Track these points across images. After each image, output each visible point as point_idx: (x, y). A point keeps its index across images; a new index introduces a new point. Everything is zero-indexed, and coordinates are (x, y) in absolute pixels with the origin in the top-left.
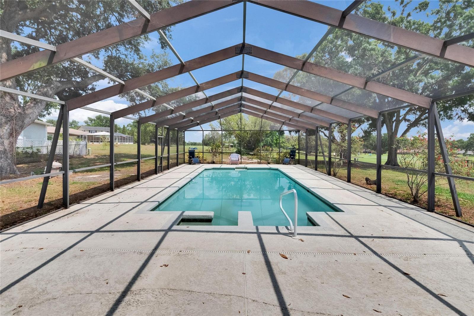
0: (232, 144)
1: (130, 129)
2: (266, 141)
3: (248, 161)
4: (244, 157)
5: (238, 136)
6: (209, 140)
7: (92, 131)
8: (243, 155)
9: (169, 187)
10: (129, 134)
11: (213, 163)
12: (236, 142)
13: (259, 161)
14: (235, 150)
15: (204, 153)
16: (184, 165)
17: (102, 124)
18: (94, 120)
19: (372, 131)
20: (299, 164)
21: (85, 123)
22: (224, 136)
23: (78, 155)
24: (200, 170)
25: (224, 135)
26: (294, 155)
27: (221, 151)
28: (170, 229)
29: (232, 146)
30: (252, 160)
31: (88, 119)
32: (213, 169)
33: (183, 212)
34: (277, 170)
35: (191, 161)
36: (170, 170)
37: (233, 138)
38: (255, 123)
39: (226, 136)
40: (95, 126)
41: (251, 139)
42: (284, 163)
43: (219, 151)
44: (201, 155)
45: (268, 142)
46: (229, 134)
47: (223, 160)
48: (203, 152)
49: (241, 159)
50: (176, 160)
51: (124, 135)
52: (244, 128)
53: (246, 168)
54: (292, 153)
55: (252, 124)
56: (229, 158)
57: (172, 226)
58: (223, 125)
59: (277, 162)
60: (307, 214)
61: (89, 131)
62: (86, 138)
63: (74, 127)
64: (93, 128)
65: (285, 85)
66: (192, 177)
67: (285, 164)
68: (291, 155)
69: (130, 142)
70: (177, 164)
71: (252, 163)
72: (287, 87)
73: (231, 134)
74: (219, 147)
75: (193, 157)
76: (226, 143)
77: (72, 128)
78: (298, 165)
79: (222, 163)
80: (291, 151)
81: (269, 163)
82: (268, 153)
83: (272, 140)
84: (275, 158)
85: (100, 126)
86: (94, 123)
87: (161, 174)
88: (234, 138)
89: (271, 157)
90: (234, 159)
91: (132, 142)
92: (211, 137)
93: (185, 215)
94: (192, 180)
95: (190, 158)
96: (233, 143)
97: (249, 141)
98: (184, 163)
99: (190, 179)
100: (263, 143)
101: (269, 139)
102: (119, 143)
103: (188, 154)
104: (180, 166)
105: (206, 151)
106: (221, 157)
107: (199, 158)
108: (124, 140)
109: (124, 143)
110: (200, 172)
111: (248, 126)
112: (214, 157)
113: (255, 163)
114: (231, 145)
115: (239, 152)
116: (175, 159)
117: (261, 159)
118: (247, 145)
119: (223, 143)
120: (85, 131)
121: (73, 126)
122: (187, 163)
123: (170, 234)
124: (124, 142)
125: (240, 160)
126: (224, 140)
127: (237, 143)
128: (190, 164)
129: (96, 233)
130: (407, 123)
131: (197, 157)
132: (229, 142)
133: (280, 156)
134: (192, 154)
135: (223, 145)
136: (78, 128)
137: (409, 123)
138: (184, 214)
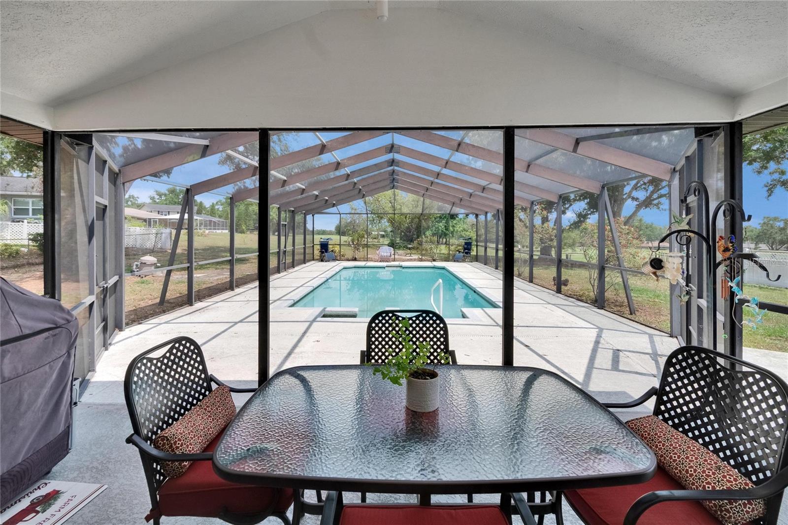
0: (383, 233)
1: (221, 209)
2: (436, 228)
3: (404, 258)
4: (400, 252)
5: (392, 221)
6: (346, 226)
7: (162, 212)
8: (399, 248)
9: (301, 286)
10: (220, 217)
11: (355, 259)
12: (389, 229)
13: (421, 257)
14: (387, 243)
15: (342, 247)
16: (313, 262)
17: (176, 200)
18: (165, 195)
19: (590, 214)
20: (477, 261)
21: (151, 199)
22: (370, 221)
23: (160, 248)
24: (337, 269)
25: (371, 219)
26: (469, 249)
27: (365, 243)
28: (314, 320)
29: (383, 236)
30: (410, 256)
31: (155, 193)
32: (355, 267)
33: (325, 308)
34: (443, 268)
35: (324, 256)
36: (296, 268)
37: (385, 223)
38: (418, 202)
39: (373, 220)
40: (166, 204)
41: (412, 226)
42: (455, 260)
43: (363, 243)
44: (337, 249)
45: (439, 229)
46: (378, 217)
47: (369, 256)
48: (340, 245)
49: (394, 254)
50: (303, 256)
51: (214, 219)
52: (400, 209)
53: (401, 267)
54: (467, 247)
55: (413, 203)
56: (377, 252)
57: (316, 318)
58: (369, 203)
59: (447, 259)
60: (461, 311)
61: (159, 211)
62: (156, 223)
63: (132, 205)
64: (164, 208)
65: (445, 162)
66: (328, 276)
67: (458, 261)
68: (465, 249)
69: (223, 229)
70: (304, 261)
71: (411, 260)
72: (447, 164)
73: (382, 218)
74: (363, 237)
75: (327, 251)
76: (373, 231)
77: (129, 206)
78: (475, 263)
79: (367, 260)
80: (466, 243)
81: (434, 260)
82: (433, 246)
83: (445, 226)
84: (443, 254)
85: (174, 204)
86: (166, 200)
87: (285, 273)
88: (387, 224)
89: (438, 251)
90: (385, 254)
91: (226, 229)
92: (349, 221)
93: (328, 311)
94: (327, 280)
95: (322, 252)
96: (385, 232)
97: (408, 228)
98: (313, 260)
99: (324, 279)
100: (432, 231)
101: (441, 224)
102: (207, 231)
103: (319, 247)
104: (308, 264)
105: (345, 243)
106: (366, 252)
107: (335, 253)
108: (215, 226)
109: (215, 231)
110: (337, 270)
111: (407, 206)
112: (356, 251)
113: (415, 260)
114: (381, 235)
115: (392, 245)
116: (301, 254)
117: (422, 255)
118: (405, 234)
119: (369, 231)
120: (151, 212)
121: (129, 203)
122: (317, 260)
123: (315, 324)
124: (215, 229)
125: (393, 257)
126: (370, 226)
127: (391, 231)
128: (322, 261)
129: (239, 324)
130: (636, 203)
131: (332, 251)
132: (379, 230)
133: (449, 250)
134: (324, 247)
135: (369, 234)
136: (140, 207)
137: (638, 203)
138: (326, 310)
